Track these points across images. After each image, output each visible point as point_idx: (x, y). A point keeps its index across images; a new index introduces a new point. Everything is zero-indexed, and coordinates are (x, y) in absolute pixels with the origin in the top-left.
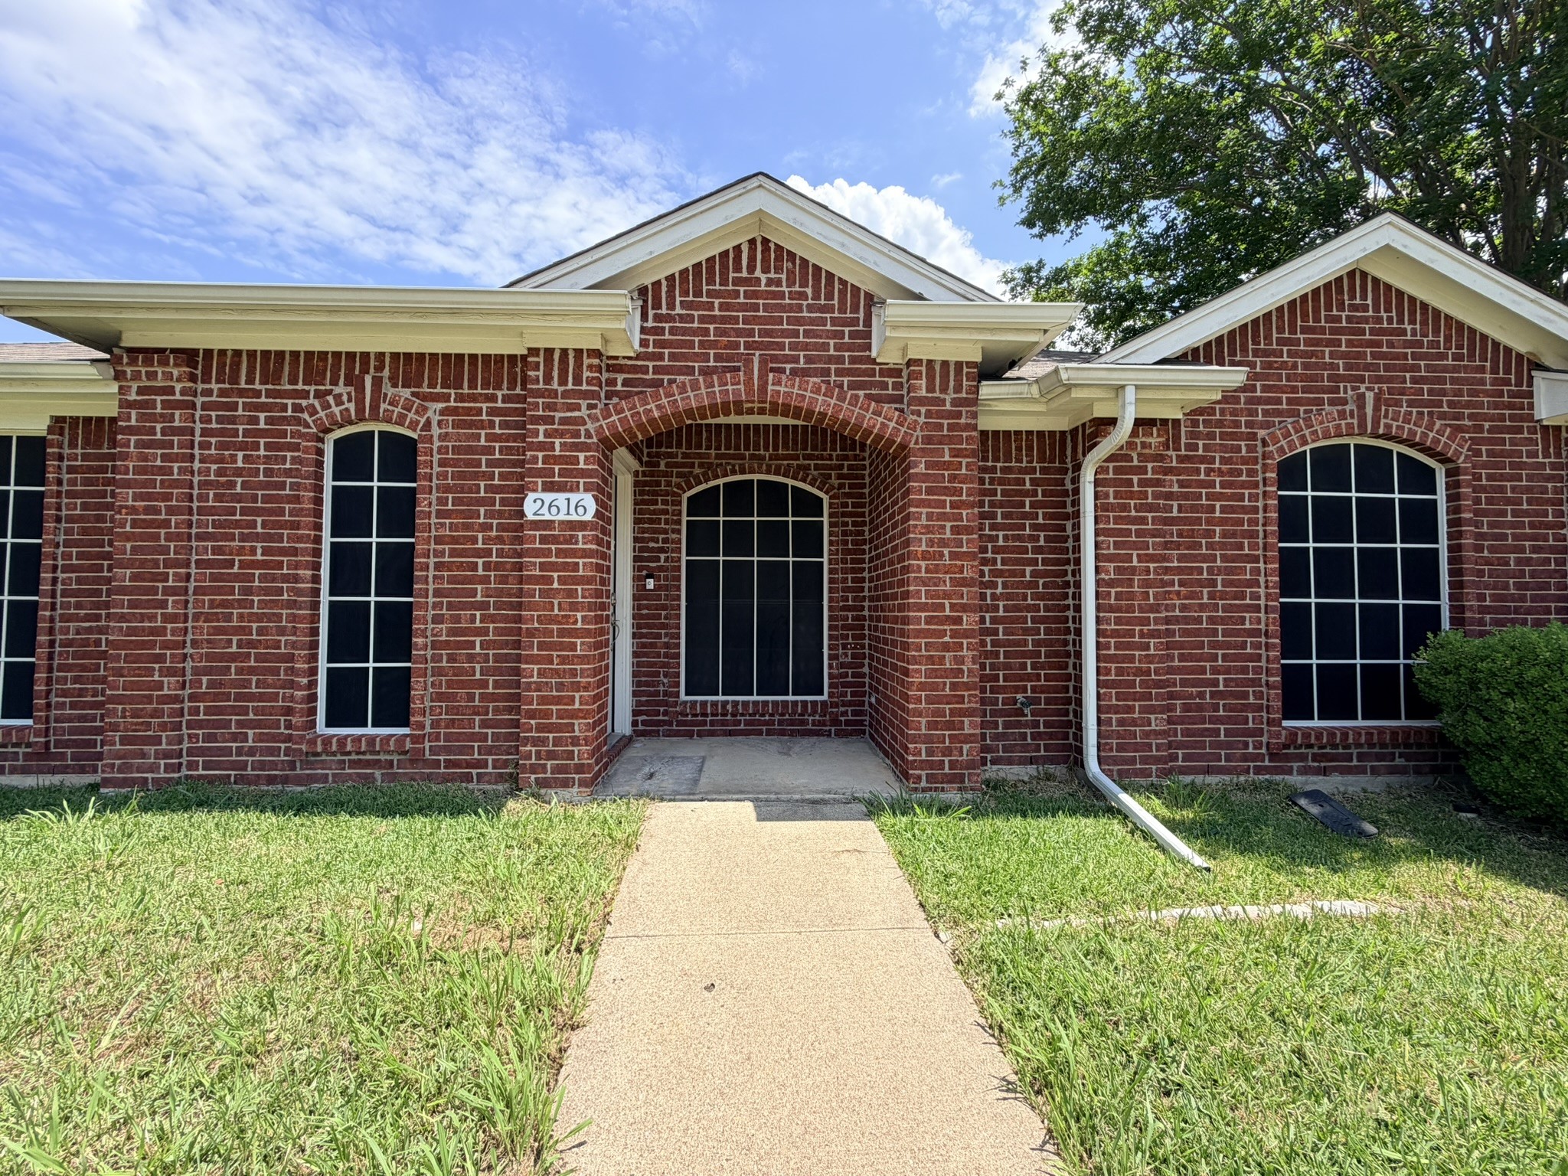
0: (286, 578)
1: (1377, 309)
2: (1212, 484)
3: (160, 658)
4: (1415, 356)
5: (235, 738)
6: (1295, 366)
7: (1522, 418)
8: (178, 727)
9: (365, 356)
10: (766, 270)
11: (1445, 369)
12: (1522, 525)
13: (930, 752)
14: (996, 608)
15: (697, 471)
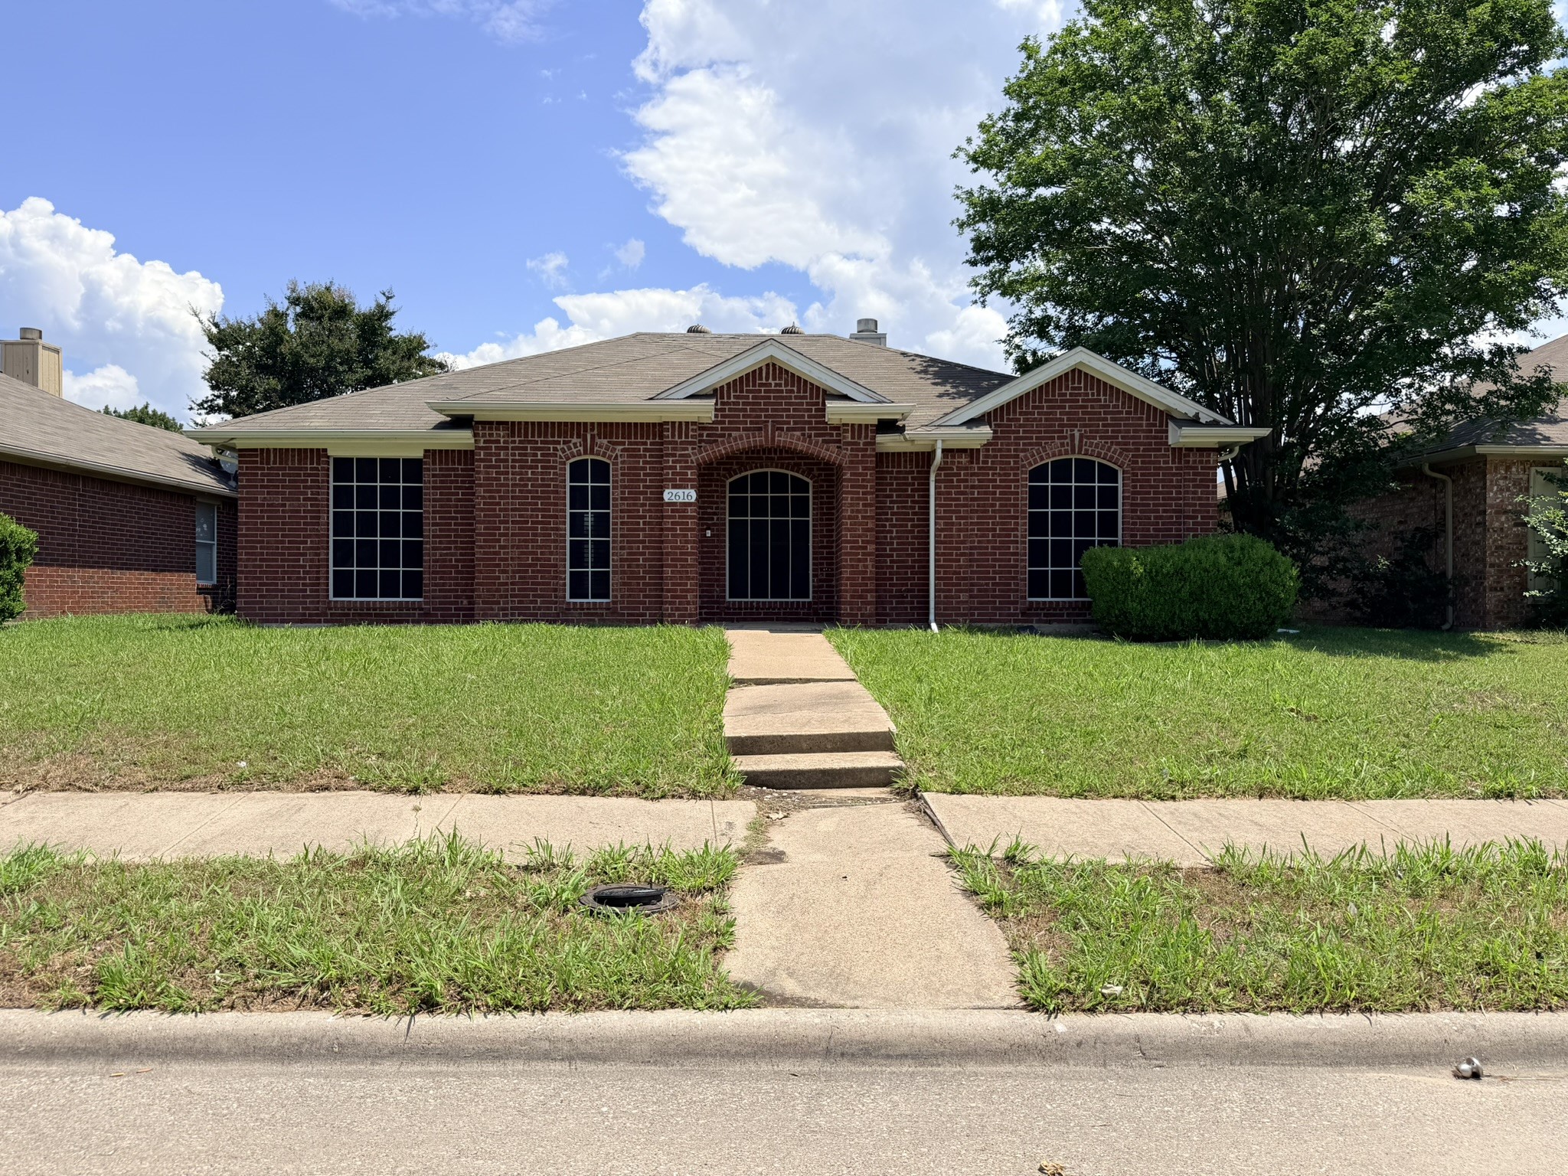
0: (552, 529)
1: (1086, 389)
2: (995, 481)
3: (499, 565)
4: (1105, 413)
5: (531, 602)
6: (1041, 420)
7: (1161, 444)
8: (506, 597)
9: (585, 424)
10: (774, 379)
11: (1122, 419)
12: (1158, 499)
13: (851, 609)
14: (892, 544)
15: (735, 467)
